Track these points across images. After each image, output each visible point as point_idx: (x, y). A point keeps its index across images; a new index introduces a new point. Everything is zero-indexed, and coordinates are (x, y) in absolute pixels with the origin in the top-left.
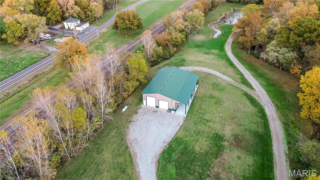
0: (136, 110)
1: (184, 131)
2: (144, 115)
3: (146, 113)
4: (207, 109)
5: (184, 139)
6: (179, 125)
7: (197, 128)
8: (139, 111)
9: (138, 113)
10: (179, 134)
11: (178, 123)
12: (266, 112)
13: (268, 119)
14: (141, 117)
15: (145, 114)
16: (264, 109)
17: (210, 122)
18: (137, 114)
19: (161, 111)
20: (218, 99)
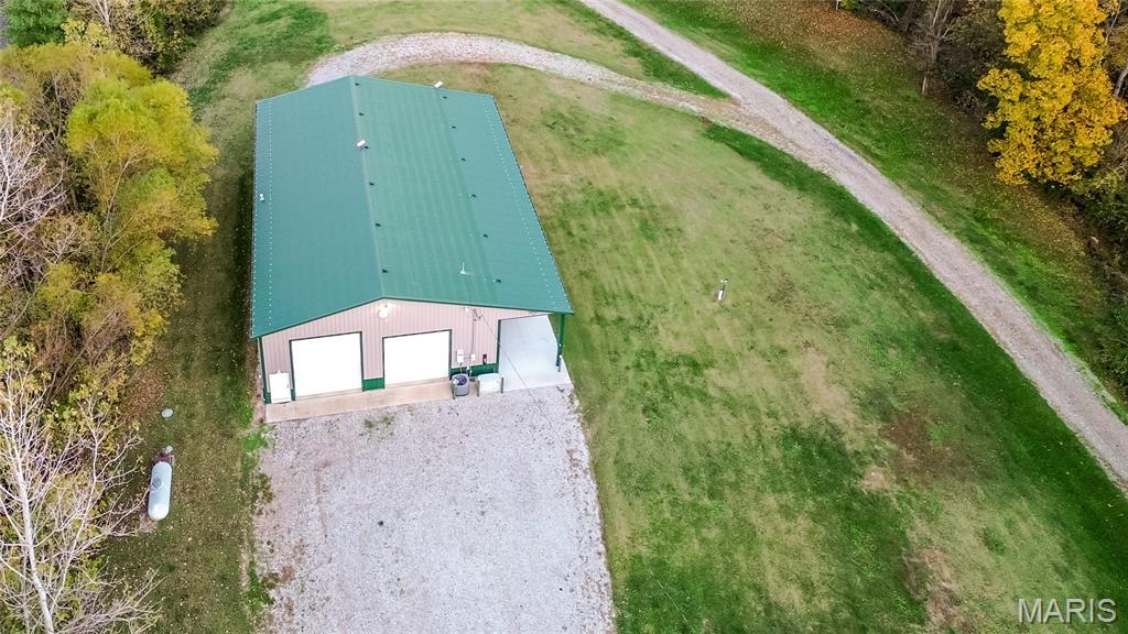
0: (246, 469)
1: (638, 502)
2: (322, 489)
3: (326, 464)
4: (632, 285)
5: (677, 560)
6: (574, 463)
7: (679, 439)
8: (271, 464)
9: (275, 487)
10: (622, 534)
11: (560, 451)
12: (860, 201)
13: (903, 240)
14: (313, 510)
15: (327, 477)
16: (842, 187)
17: (707, 366)
18: (269, 497)
19: (411, 409)
20: (634, 203)
